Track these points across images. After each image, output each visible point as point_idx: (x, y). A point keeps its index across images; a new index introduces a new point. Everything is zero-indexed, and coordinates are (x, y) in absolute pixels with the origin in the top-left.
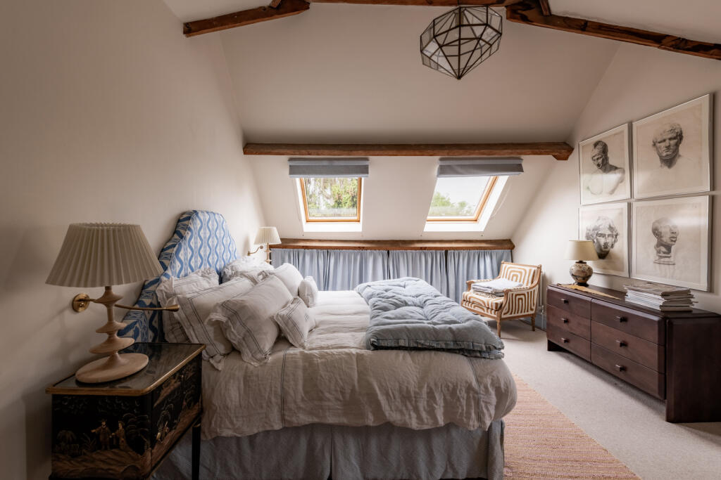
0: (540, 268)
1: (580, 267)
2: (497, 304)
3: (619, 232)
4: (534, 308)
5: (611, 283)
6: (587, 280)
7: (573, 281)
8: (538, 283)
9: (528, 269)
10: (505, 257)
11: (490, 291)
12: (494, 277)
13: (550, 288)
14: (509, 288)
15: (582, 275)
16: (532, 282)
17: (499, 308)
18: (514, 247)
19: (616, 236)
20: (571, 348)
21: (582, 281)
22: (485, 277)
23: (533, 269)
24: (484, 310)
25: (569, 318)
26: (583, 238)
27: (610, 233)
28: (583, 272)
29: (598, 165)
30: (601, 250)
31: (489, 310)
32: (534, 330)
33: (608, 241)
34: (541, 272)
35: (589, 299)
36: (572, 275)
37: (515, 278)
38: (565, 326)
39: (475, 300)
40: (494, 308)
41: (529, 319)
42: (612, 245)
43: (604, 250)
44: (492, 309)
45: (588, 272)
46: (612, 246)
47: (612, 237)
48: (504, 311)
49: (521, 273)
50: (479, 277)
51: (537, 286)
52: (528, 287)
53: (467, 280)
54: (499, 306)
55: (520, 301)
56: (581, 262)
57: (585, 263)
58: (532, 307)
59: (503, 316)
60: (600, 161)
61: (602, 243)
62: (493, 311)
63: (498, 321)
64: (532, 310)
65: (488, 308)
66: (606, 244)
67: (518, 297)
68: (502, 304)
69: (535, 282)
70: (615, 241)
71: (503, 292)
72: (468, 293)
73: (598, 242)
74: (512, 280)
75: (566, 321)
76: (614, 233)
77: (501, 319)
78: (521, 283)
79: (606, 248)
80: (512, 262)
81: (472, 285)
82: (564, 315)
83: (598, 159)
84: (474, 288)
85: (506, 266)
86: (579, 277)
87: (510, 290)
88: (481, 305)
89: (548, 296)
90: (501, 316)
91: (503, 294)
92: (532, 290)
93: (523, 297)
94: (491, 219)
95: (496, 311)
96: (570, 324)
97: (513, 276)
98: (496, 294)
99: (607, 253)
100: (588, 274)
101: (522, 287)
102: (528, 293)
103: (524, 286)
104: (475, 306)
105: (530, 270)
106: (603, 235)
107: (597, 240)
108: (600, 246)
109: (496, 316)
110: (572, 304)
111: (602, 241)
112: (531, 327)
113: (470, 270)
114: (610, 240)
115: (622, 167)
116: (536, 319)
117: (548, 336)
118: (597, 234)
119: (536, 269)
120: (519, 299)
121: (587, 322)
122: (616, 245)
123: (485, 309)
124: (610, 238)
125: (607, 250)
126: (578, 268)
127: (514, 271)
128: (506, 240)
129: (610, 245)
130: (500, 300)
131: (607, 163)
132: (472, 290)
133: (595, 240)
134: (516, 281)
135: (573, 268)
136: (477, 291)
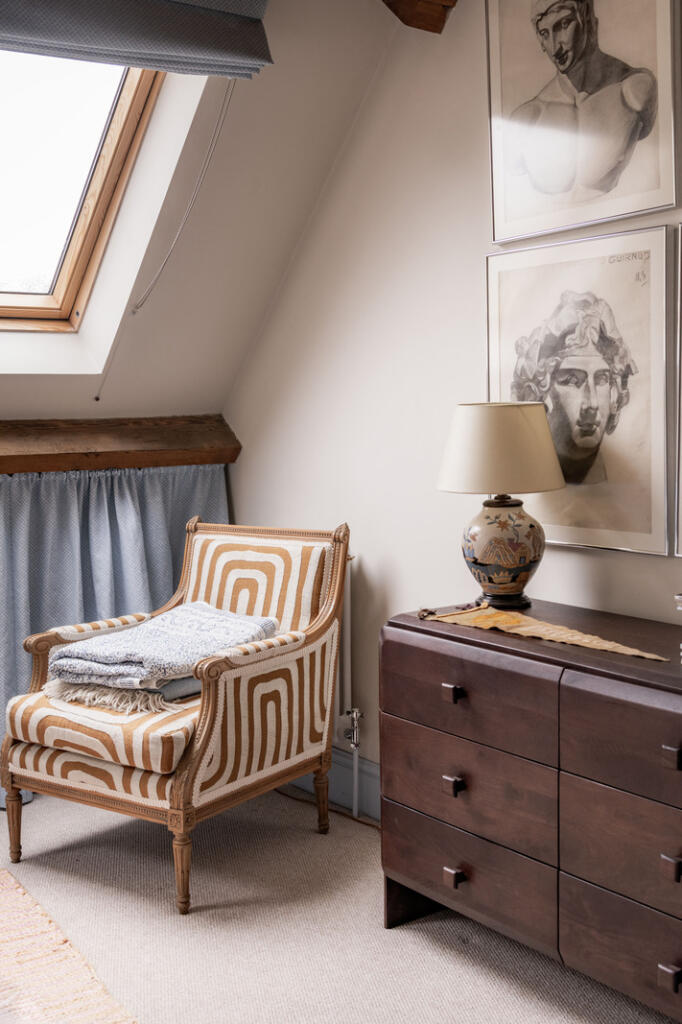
0: (341, 539)
1: (503, 525)
2: (168, 742)
3: (636, 358)
4: (323, 727)
5: (602, 585)
6: (525, 582)
7: (471, 589)
8: (338, 612)
9: (294, 547)
10: (199, 497)
11: (135, 678)
12: (156, 602)
13: (393, 634)
14: (223, 654)
15: (510, 560)
16: (315, 611)
17: (179, 759)
18: (236, 450)
19: (627, 373)
20: (481, 908)
21: (508, 588)
22: (119, 607)
23: (319, 546)
24: (106, 777)
25: (473, 767)
26: (504, 395)
27: (606, 366)
28: (514, 544)
29: (560, 57)
30: (570, 443)
31: (136, 777)
32: (324, 830)
33: (594, 403)
34: (347, 558)
35: (549, 672)
36: (475, 563)
37: (244, 595)
38: (455, 810)
39: (69, 735)
40: (157, 767)
41: (307, 781)
42: (611, 418)
43: (579, 441)
44: (148, 772)
45: (529, 543)
46: (611, 425)
47: (612, 383)
48: (203, 774)
49: (268, 569)
50: (89, 612)
51: (335, 626)
52: (300, 634)
53: (34, 629)
54: (178, 753)
55: (271, 705)
56: (502, 502)
57: (519, 504)
58: (318, 729)
59: (199, 800)
60: (565, 36)
61: (574, 414)
62: (153, 782)
63: (178, 830)
64: (316, 737)
65: (130, 769)
66: (588, 413)
67: (261, 689)
68: (191, 739)
69: (327, 609)
70: (621, 402)
71: (196, 674)
72: (32, 699)
73: (560, 408)
74: (233, 609)
75: (461, 786)
76: (619, 366)
77: (191, 815)
78: (272, 618)
79: (587, 432)
80: (232, 521)
81: (55, 651)
82: (451, 754)
83: (557, 27)
84: (60, 672)
85: (209, 544)
86: (499, 568)
87: (227, 663)
88: (96, 756)
89: (385, 673)
90: (188, 802)
91: (198, 685)
92: (316, 646)
93: (279, 685)
94: (134, 308)
95: (165, 777)
96: (477, 796)
97: (240, 584)
98: (166, 688)
99: (594, 452)
100: (531, 557)
101: (274, 641)
102: (300, 662)
103: (285, 633)
104: (67, 768)
105: (306, 555)
106: (575, 377)
107: (556, 397)
108: (564, 424)
109: (165, 805)
110: (480, 700)
111: (575, 401)
112: (311, 817)
113: (48, 576)
114: (601, 397)
115: (645, 63)
116: (332, 774)
117: (386, 862)
118: (556, 372)
119: (327, 545)
120: (265, 699)
121: (541, 782)
122: (626, 419)
123: (117, 775)
124: (604, 388)
125: (592, 440)
126: (495, 529)
127: (242, 565)
128: (207, 418)
129: (601, 417)
130: (181, 720)
131: (593, 47)
132: (52, 685)
133: (549, 402)
134: (250, 612)
135: (476, 529)
136: (78, 684)
